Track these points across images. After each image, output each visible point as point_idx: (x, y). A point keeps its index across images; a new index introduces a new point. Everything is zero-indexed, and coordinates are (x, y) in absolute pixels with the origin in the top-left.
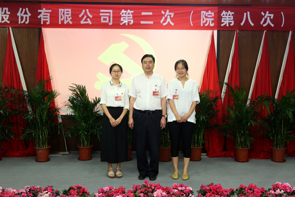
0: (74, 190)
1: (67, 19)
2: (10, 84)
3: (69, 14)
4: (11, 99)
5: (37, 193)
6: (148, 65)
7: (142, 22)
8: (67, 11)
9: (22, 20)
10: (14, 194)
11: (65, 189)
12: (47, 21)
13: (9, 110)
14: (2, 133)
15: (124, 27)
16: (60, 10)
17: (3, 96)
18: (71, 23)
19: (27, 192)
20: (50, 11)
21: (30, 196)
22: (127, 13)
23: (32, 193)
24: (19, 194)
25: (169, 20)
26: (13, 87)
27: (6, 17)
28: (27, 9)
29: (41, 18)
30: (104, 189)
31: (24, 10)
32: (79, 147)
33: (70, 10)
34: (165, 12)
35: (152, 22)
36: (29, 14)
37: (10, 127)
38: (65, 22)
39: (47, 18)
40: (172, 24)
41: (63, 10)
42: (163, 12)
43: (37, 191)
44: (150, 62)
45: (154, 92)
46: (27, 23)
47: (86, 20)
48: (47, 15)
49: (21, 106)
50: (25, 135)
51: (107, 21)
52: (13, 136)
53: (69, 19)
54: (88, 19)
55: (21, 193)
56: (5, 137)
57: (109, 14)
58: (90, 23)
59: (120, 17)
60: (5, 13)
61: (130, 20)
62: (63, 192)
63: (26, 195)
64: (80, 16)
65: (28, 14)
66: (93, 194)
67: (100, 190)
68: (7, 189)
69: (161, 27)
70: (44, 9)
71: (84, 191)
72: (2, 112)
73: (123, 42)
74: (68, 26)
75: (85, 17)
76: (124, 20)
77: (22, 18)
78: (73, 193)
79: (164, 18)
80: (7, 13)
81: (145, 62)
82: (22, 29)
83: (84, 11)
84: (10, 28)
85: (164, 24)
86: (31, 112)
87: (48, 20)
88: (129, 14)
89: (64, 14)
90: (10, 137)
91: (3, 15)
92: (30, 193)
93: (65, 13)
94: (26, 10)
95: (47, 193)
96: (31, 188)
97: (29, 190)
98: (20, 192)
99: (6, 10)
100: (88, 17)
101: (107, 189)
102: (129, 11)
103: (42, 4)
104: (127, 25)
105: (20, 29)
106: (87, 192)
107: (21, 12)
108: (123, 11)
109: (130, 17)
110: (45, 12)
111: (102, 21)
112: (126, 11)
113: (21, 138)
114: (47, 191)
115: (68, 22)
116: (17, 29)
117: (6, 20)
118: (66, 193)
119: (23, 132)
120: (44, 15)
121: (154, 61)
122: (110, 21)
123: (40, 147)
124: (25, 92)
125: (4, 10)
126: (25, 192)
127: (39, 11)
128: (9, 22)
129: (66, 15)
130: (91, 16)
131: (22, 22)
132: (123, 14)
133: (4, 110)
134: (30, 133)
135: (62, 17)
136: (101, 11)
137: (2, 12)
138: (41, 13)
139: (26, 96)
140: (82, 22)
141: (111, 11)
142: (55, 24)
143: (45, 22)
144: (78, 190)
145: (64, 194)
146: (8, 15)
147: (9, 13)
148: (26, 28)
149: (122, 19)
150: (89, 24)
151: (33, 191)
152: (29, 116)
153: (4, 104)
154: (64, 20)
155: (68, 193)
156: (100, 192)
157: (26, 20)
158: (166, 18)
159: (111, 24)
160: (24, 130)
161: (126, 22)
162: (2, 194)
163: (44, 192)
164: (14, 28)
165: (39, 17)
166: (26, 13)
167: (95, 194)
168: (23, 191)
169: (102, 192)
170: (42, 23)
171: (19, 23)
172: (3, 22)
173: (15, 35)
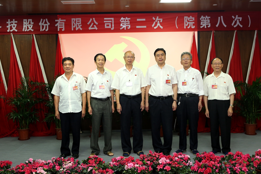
0: (92, 160)
1: (78, 26)
2: (35, 79)
3: (79, 22)
4: (36, 90)
5: (62, 162)
6: (161, 58)
7: (137, 27)
8: (78, 20)
9: (43, 28)
10: (43, 164)
11: (84, 159)
12: (62, 29)
13: (34, 99)
14: (29, 117)
15: (124, 31)
16: (72, 19)
17: (30, 88)
18: (81, 29)
19: (53, 162)
20: (65, 20)
21: (56, 165)
22: (125, 20)
23: (58, 163)
24: (47, 164)
25: (158, 24)
26: (37, 81)
27: (30, 27)
28: (47, 19)
29: (57, 26)
30: (116, 158)
31: (44, 20)
32: (90, 127)
33: (80, 19)
34: (156, 18)
35: (145, 27)
36: (49, 24)
37: (36, 113)
38: (77, 29)
39: (62, 26)
40: (161, 27)
41: (74, 19)
42: (154, 19)
43: (62, 161)
44: (162, 55)
45: (167, 81)
46: (47, 30)
47: (93, 27)
48: (62, 24)
49: (44, 95)
50: (48, 119)
51: (110, 27)
52: (38, 120)
53: (80, 26)
54: (95, 26)
55: (49, 163)
56: (32, 120)
57: (111, 21)
58: (97, 29)
59: (120, 23)
60: (30, 24)
61: (127, 26)
62: (83, 162)
63: (53, 164)
64: (88, 23)
65: (47, 24)
66: (108, 163)
67: (113, 160)
68: (37, 160)
69: (153, 30)
70: (60, 19)
71: (100, 160)
72: (29, 100)
73: (123, 43)
74: (79, 32)
75: (92, 24)
76: (123, 25)
77: (43, 27)
78: (91, 162)
79: (155, 23)
80: (31, 23)
81: (158, 55)
82: (43, 35)
83: (91, 19)
84: (34, 35)
85: (155, 28)
86: (52, 100)
87: (63, 27)
88: (127, 20)
89: (75, 22)
90: (36, 120)
91: (28, 25)
92: (56, 163)
93: (77, 21)
94: (46, 21)
95: (70, 163)
96: (57, 159)
97: (55, 161)
98: (47, 162)
99: (30, 21)
100: (94, 24)
101: (119, 158)
102: (127, 18)
103: (58, 15)
104: (125, 29)
105: (41, 35)
106: (103, 161)
107: (42, 22)
108: (122, 19)
109: (128, 23)
110: (60, 22)
111: (106, 27)
112: (124, 19)
113: (45, 121)
114: (70, 161)
115: (79, 29)
116: (39, 35)
117: (30, 29)
118: (85, 162)
119: (46, 117)
120: (60, 24)
121: (165, 54)
122: (112, 27)
123: (59, 128)
124: (46, 84)
125: (29, 21)
126: (52, 162)
127: (56, 21)
128: (32, 30)
129: (77, 23)
130: (97, 23)
131: (43, 30)
132: (122, 21)
133: (30, 99)
134: (51, 117)
135: (74, 25)
136: (105, 19)
137: (27, 23)
138: (57, 22)
139: (48, 87)
140: (90, 28)
141: (113, 19)
142: (68, 30)
143: (61, 29)
144: (95, 160)
145: (84, 163)
146: (32, 25)
147: (33, 23)
148: (46, 34)
149: (121, 25)
150: (95, 29)
151: (59, 161)
152: (50, 103)
153: (30, 94)
154: (76, 27)
155: (87, 163)
156: (114, 161)
157: (46, 28)
158: (156, 23)
159: (113, 29)
160: (46, 115)
161: (124, 26)
162: (33, 164)
163: (68, 162)
164: (36, 34)
165: (56, 25)
166: (46, 23)
167: (110, 163)
168: (50, 162)
169: (115, 161)
170: (59, 30)
171: (41, 30)
172: (28, 30)
173: (37, 41)
